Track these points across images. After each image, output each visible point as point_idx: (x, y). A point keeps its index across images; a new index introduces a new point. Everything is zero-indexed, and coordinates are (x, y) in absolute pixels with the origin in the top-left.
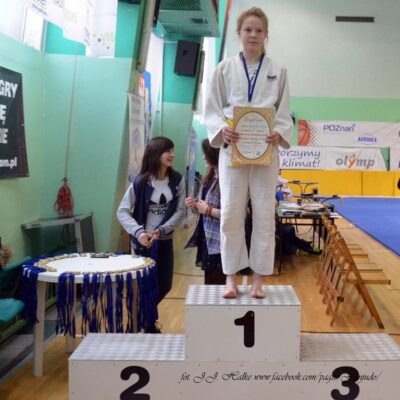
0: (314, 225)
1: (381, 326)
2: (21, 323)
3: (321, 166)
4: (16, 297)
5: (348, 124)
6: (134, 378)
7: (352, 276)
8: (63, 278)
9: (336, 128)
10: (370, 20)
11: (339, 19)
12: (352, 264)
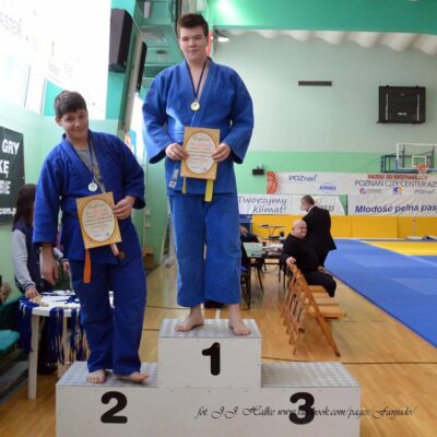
0: (280, 264)
1: (338, 355)
2: (17, 351)
3: (287, 212)
4: (13, 328)
5: (311, 175)
6: (114, 402)
7: (312, 309)
8: (53, 312)
9: (301, 179)
10: (329, 84)
11: (301, 83)
12: (312, 299)
